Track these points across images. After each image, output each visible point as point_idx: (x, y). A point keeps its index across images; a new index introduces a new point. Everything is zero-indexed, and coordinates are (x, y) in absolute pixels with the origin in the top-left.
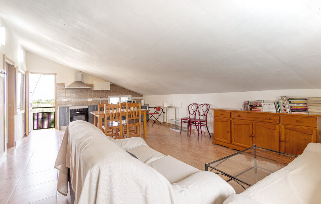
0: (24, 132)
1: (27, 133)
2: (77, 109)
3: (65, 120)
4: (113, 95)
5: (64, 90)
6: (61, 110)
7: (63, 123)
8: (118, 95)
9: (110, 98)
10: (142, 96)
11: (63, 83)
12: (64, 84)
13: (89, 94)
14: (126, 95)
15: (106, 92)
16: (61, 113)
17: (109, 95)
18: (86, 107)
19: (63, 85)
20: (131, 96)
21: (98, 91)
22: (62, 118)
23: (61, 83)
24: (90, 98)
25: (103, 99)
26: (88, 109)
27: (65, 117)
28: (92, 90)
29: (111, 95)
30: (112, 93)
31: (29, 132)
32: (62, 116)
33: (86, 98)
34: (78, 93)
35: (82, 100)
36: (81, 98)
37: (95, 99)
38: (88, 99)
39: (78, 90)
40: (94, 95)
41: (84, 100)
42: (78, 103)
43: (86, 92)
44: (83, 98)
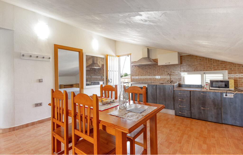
5: (136, 68)
13: (157, 71)
15: (177, 67)
20: (227, 71)
28: (160, 66)
34: (147, 70)
35: (150, 77)
36: (149, 76)
37: (164, 76)
38: (156, 76)
39: (147, 67)
40: (162, 72)
41: (153, 77)
42: (147, 80)
43: (154, 69)
44: (152, 75)
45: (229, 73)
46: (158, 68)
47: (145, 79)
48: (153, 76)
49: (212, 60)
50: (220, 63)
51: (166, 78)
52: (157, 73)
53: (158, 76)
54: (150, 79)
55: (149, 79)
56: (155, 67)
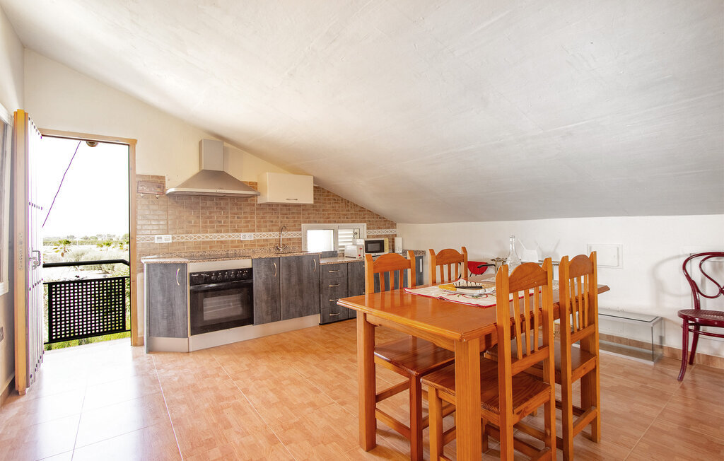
0: (7, 377)
1: (21, 382)
2: (217, 273)
3: (173, 314)
4: (315, 222)
5: (161, 203)
6: (156, 275)
7: (163, 324)
8: (330, 222)
9: (308, 231)
10: (392, 225)
11: (158, 177)
12: (163, 178)
13: (246, 218)
14: (353, 222)
15: (295, 210)
16: (157, 287)
17: (305, 222)
18: (245, 263)
19: (159, 182)
20: (365, 224)
21: (272, 207)
22: (159, 306)
23: (152, 177)
24: (249, 231)
25: (286, 235)
26: (251, 270)
27: (170, 302)
28: (254, 205)
29: (310, 222)
30: (312, 216)
31: (28, 376)
32: (160, 298)
33: (237, 231)
34: (210, 213)
35: (222, 237)
36: (218, 232)
37: (264, 233)
38: (242, 234)
39: (209, 203)
40: (260, 222)
41: (230, 236)
42: (211, 247)
43: (236, 211)
44: (227, 231)
45: (368, 228)
46: (248, 210)
47: (204, 243)
48: (231, 234)
49: (349, 204)
50: (358, 209)
51: (270, 239)
52: (245, 224)
53: (247, 234)
54: (222, 242)
55: (218, 242)
56: (236, 204)
